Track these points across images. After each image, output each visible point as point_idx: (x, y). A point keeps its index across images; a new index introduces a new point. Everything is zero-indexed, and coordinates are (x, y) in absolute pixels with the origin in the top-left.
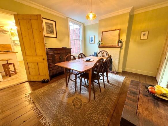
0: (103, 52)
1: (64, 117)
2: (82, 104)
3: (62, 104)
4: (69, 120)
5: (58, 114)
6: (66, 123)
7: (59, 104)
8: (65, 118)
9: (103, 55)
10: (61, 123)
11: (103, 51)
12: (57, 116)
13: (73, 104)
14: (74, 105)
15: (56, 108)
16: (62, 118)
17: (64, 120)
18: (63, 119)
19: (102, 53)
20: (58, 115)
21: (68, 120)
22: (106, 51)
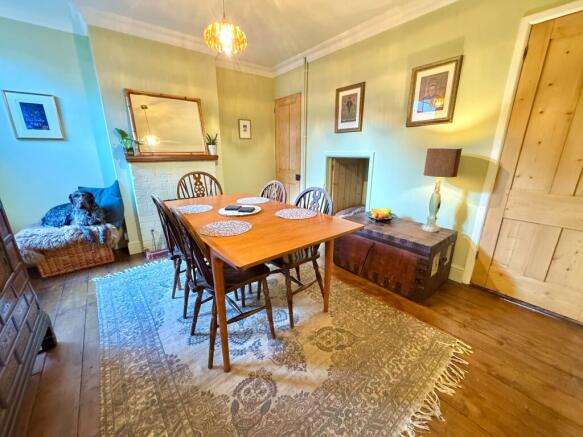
0: (198, 179)
1: (384, 373)
2: (337, 329)
3: (338, 383)
4: (389, 360)
5: (377, 393)
6: (399, 369)
7: (333, 397)
8: (387, 372)
9: (200, 190)
10: (403, 379)
11: (194, 174)
12: (385, 394)
13: (334, 351)
14: (342, 347)
15: (356, 404)
16: (388, 378)
17: (393, 374)
18: (390, 374)
19: (193, 181)
20: (381, 394)
21: (391, 362)
22: (205, 174)
